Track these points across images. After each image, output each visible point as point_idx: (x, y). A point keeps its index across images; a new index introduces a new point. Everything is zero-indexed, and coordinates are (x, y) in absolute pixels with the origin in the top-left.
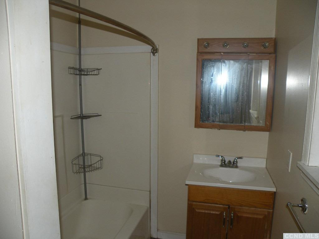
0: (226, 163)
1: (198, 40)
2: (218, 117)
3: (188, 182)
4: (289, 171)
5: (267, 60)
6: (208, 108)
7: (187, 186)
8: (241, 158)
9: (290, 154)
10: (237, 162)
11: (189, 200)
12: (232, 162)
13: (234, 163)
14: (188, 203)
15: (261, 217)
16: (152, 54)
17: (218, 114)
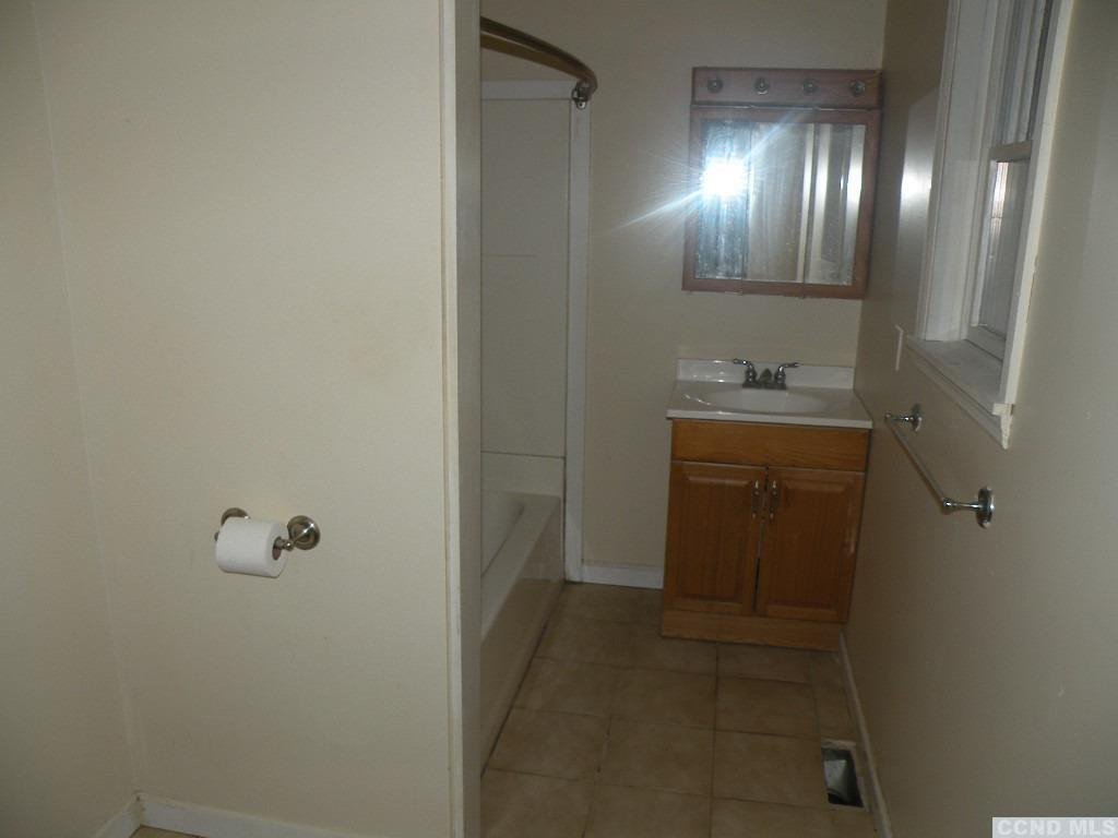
0: (758, 378)
1: (695, 70)
2: (740, 263)
3: (673, 413)
4: (897, 368)
5: (862, 124)
6: (717, 243)
7: (670, 422)
8: (793, 365)
9: (898, 332)
10: (783, 374)
11: (673, 457)
12: (773, 372)
13: (776, 378)
14: (672, 465)
15: (840, 489)
16: (573, 102)
17: (740, 257)
